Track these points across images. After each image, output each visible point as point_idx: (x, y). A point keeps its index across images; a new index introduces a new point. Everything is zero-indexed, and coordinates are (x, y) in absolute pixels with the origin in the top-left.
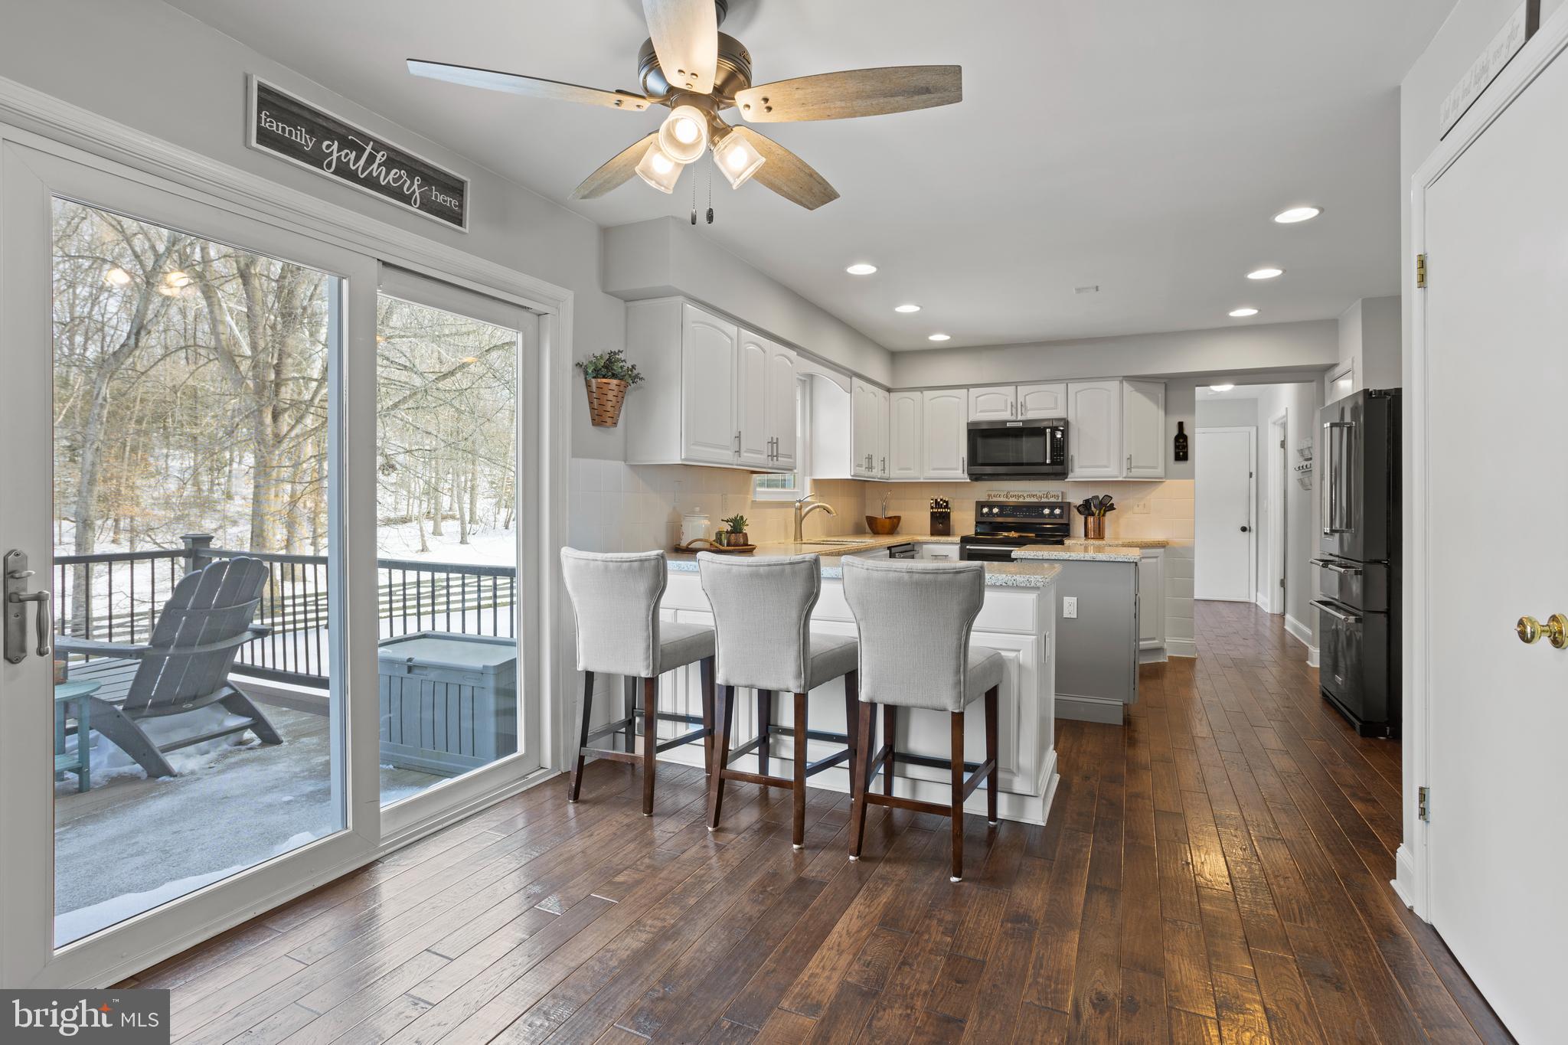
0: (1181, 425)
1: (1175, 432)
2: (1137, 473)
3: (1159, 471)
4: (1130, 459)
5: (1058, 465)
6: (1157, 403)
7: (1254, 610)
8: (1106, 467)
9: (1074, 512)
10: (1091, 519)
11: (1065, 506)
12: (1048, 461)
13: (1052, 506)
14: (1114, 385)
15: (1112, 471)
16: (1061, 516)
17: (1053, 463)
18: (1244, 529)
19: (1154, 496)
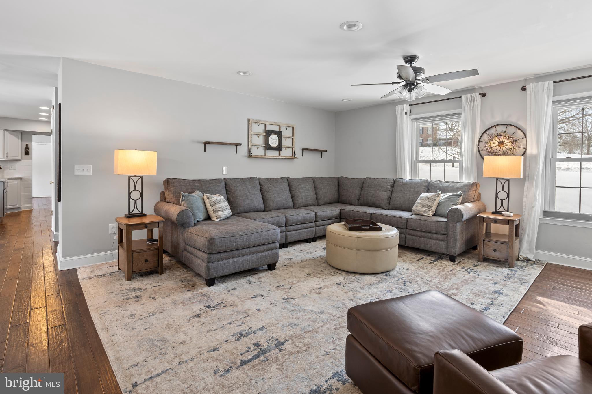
0: (27, 145)
1: (24, 147)
2: (11, 158)
3: (19, 158)
4: (8, 154)
6: (17, 138)
14: (2, 131)
19: (17, 165)
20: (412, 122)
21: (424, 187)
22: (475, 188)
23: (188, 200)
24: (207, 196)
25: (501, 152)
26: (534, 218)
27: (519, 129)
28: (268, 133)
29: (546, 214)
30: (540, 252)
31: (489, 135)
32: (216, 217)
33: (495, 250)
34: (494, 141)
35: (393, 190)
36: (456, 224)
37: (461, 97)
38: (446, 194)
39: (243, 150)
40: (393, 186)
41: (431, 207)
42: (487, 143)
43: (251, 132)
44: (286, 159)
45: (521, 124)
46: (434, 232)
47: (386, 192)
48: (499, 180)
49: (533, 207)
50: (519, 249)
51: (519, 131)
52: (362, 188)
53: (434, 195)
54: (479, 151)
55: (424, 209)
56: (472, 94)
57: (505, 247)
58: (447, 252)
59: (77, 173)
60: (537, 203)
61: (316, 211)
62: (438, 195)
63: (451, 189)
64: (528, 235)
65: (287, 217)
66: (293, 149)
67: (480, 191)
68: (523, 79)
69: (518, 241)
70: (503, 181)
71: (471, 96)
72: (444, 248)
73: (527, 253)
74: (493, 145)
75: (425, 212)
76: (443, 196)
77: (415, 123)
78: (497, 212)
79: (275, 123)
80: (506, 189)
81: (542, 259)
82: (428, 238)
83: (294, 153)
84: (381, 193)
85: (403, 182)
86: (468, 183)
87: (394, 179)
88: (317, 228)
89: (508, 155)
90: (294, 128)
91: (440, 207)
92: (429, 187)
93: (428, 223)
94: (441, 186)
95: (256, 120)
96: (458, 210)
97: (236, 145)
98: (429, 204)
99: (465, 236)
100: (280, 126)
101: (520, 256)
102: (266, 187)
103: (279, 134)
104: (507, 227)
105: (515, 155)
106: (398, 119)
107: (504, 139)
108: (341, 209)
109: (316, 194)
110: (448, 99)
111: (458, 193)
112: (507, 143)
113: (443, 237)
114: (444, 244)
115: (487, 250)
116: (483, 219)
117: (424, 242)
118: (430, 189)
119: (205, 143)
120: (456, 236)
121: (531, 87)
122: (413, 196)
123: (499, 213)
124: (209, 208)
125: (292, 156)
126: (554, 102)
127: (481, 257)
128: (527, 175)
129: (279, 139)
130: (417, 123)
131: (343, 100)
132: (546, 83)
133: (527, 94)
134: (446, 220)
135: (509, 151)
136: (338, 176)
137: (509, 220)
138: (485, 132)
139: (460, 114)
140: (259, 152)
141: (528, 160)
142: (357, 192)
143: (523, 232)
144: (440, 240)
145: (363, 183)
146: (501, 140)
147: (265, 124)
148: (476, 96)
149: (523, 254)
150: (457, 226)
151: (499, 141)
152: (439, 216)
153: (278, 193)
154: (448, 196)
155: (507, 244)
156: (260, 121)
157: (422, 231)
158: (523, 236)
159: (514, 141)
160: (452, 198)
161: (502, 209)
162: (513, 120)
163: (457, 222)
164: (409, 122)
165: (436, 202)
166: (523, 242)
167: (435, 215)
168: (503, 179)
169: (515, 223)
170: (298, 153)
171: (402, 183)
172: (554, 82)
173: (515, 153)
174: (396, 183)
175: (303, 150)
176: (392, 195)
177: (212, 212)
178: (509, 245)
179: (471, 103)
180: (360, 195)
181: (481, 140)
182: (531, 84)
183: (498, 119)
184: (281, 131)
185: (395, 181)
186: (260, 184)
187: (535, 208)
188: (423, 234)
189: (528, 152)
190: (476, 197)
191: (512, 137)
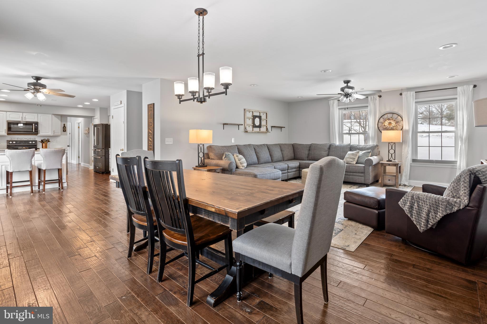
0: (64, 124)
1: (63, 126)
2: (56, 134)
3: (60, 134)
4: (54, 131)
5: (36, 132)
6: (59, 120)
7: (71, 164)
8: (48, 133)
9: (38, 142)
10: (44, 144)
11: (36, 141)
12: (34, 131)
13: (32, 141)
14: (51, 115)
15: (50, 133)
16: (35, 143)
17: (35, 131)
18: (68, 146)
19: (58, 139)
20: (339, 110)
21: (348, 148)
22: (377, 148)
23: (228, 157)
24: (236, 155)
25: (390, 128)
26: (408, 163)
27: (399, 116)
28: (254, 117)
29: (414, 161)
30: (411, 181)
31: (383, 119)
32: (242, 166)
33: (389, 180)
34: (386, 122)
35: (330, 151)
36: (369, 167)
37: (368, 97)
38: (362, 152)
39: (242, 128)
40: (329, 148)
41: (355, 159)
42: (383, 123)
43: (246, 117)
44: (263, 133)
45: (400, 113)
46: (357, 172)
47: (325, 152)
48: (390, 143)
49: (407, 157)
50: (401, 180)
51: (399, 117)
52: (310, 150)
53: (356, 152)
54: (378, 127)
55: (351, 160)
56: (374, 96)
57: (394, 178)
58: (365, 182)
59: (166, 143)
60: (409, 155)
61: (288, 164)
62: (358, 152)
63: (364, 149)
64: (405, 172)
65: (275, 167)
66: (266, 126)
67: (379, 150)
68: (400, 89)
69: (400, 175)
70: (392, 144)
71: (374, 97)
72: (363, 180)
73: (405, 182)
74: (386, 124)
75: (351, 162)
76: (361, 153)
77: (341, 111)
78: (389, 161)
79: (258, 111)
80: (393, 148)
81: (412, 185)
82: (354, 176)
83: (267, 129)
84: (323, 152)
86: (373, 145)
87: (330, 144)
88: (288, 173)
89: (394, 130)
90: (267, 114)
91: (359, 159)
92: (351, 148)
93: (354, 167)
94: (358, 147)
95: (248, 110)
96: (370, 160)
97: (239, 125)
98: (354, 157)
99: (373, 174)
100: (260, 113)
101: (401, 184)
102: (258, 150)
103: (260, 117)
104: (395, 167)
105: (398, 130)
106: (331, 109)
107: (391, 121)
108: (299, 163)
109: (282, 154)
111: (369, 151)
112: (393, 123)
113: (362, 174)
114: (363, 178)
115: (385, 180)
116: (382, 164)
117: (352, 178)
118: (352, 149)
119: (224, 124)
120: (370, 173)
121: (405, 94)
122: (342, 154)
123: (391, 161)
124: (238, 162)
125: (266, 131)
126: (416, 102)
127: (382, 184)
128: (404, 141)
129: (260, 121)
130: (342, 111)
131: (298, 97)
132: (412, 92)
133: (402, 98)
134: (364, 165)
135: (395, 128)
136: (292, 143)
137: (396, 164)
138: (381, 117)
139: (367, 106)
140: (250, 129)
141: (404, 132)
142: (307, 152)
143: (403, 171)
144: (361, 176)
145: (310, 147)
146: (390, 121)
147: (253, 112)
148: (376, 97)
149: (403, 183)
150: (370, 168)
151: (389, 122)
152: (359, 163)
153: (264, 154)
154: (364, 153)
155: (395, 176)
156: (250, 110)
157: (350, 172)
158: (403, 173)
159: (397, 122)
160: (366, 153)
161: (391, 159)
162: (396, 111)
163: (370, 166)
164: (337, 110)
165: (357, 156)
166: (403, 176)
167: (356, 163)
168: (392, 142)
169: (399, 165)
170: (269, 129)
171: (335, 147)
172: (416, 92)
173: (397, 129)
174: (331, 146)
175: (272, 127)
176: (329, 153)
177: (240, 164)
178: (396, 177)
179: (373, 101)
180: (309, 154)
181: (379, 122)
182: (405, 93)
183: (388, 110)
184: (261, 115)
185: (330, 146)
186: (254, 149)
187: (408, 158)
188: (351, 174)
189: (404, 128)
190: (378, 153)
191: (395, 120)
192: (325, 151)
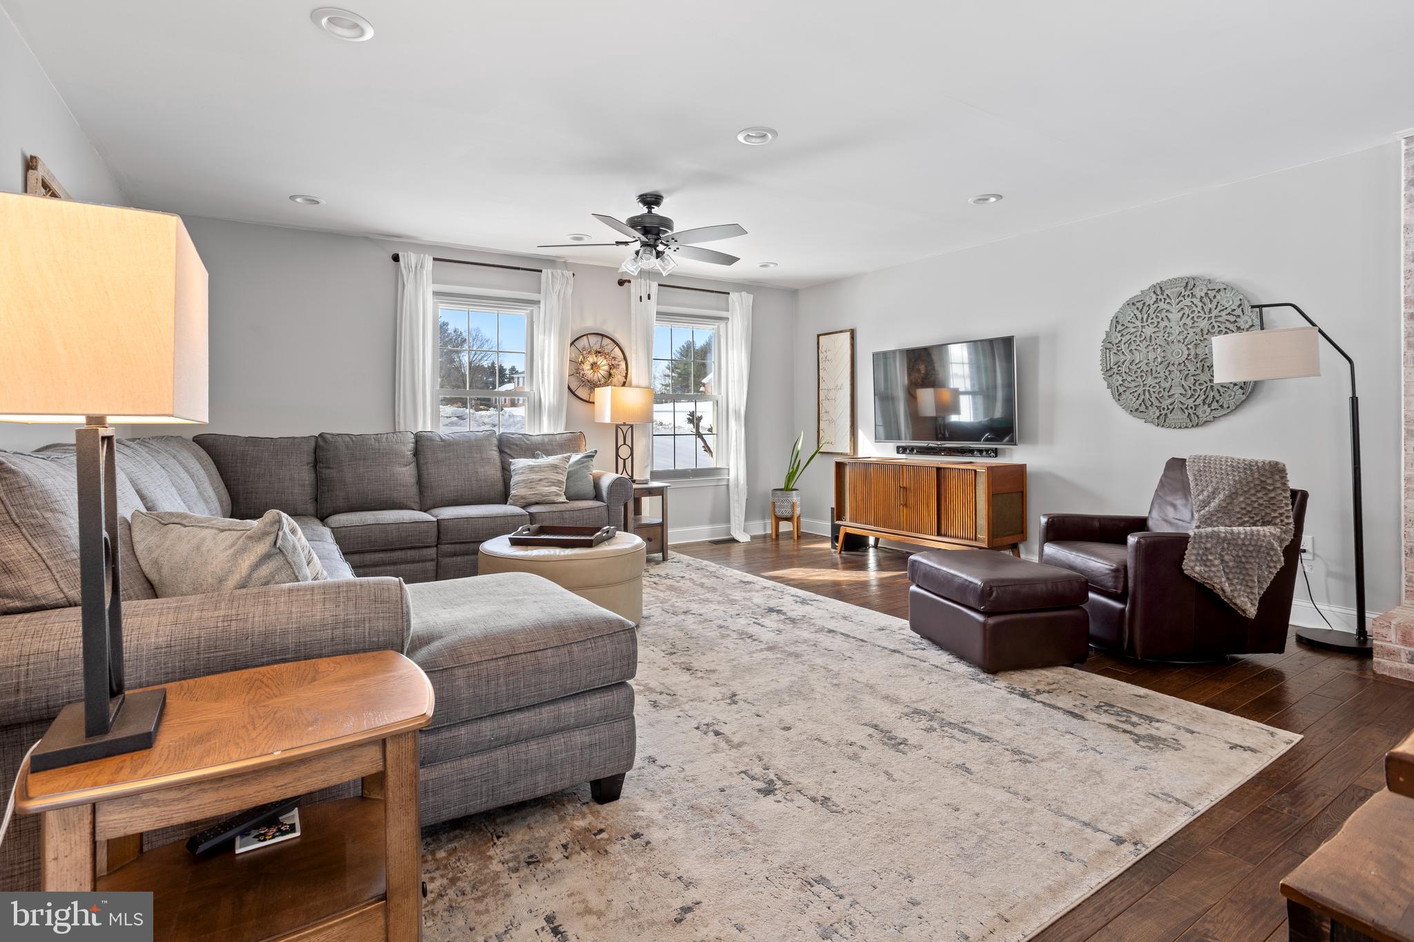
21: (494, 448)
31: (580, 349)
34: (587, 361)
37: (540, 271)
40: (419, 451)
42: (579, 364)
45: (619, 337)
47: (408, 468)
48: (619, 427)
51: (617, 348)
52: (318, 463)
57: (659, 530)
62: (569, 460)
63: (551, 447)
70: (625, 429)
74: (586, 368)
80: (629, 441)
84: (391, 469)
85: (442, 440)
87: (415, 435)
92: (503, 446)
94: (528, 442)
95: (48, 174)
107: (601, 360)
110: (518, 269)
111: (591, 453)
118: (507, 451)
121: (637, 284)
132: (653, 284)
133: (631, 292)
138: (573, 343)
139: (539, 302)
142: (306, 476)
145: (316, 452)
146: (595, 360)
151: (592, 361)
152: (578, 498)
155: (661, 525)
165: (566, 473)
167: (571, 498)
168: (623, 424)
174: (425, 443)
176: (424, 472)
178: (663, 527)
183: (590, 324)
185: (419, 441)
192: (406, 466)
